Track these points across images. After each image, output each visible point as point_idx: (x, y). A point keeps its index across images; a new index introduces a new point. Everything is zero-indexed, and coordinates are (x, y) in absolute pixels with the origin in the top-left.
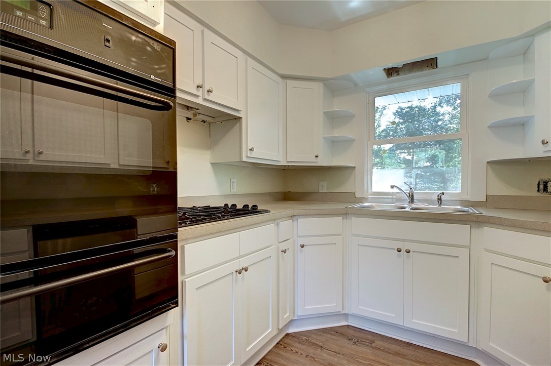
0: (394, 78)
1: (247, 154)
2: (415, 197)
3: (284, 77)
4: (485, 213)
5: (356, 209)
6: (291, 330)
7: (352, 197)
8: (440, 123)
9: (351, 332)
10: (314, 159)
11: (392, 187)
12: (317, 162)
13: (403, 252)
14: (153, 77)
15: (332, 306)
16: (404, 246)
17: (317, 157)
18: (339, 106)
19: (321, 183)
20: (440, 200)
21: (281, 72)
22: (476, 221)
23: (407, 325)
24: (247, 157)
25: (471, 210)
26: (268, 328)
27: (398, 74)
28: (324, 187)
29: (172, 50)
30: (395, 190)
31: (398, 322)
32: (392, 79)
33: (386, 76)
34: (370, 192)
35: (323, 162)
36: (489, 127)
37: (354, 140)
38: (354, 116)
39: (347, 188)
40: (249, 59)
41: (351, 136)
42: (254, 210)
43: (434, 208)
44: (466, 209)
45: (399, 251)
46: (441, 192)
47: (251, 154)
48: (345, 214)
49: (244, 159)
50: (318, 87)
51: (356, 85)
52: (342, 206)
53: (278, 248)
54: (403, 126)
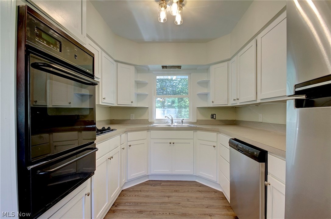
0: (165, 69)
1: (102, 100)
2: (174, 121)
3: (116, 61)
4: (198, 126)
5: (151, 127)
6: (124, 188)
7: (147, 122)
8: (174, 84)
9: (151, 182)
10: (131, 104)
11: (165, 117)
12: (132, 105)
13: (172, 143)
14: (88, 71)
15: (143, 173)
16: (172, 141)
17: (132, 102)
18: (141, 78)
19: (131, 115)
20: (182, 122)
21: (116, 59)
22: (195, 129)
23: (174, 173)
24: (102, 102)
25: (193, 126)
26: (117, 187)
27: (166, 68)
28: (133, 117)
29: (92, 58)
30: (167, 118)
31: (170, 173)
32: (164, 69)
33: (162, 68)
34: (155, 119)
35: (134, 105)
36: (198, 94)
37: (148, 95)
38: (148, 83)
39: (144, 117)
40: (103, 52)
41: (147, 93)
42: (109, 130)
43: (180, 125)
44: (191, 125)
45: (170, 143)
46: (183, 119)
47: (104, 101)
48: (148, 129)
49: (101, 103)
50: (132, 68)
51: (149, 69)
52: (146, 126)
53: (121, 147)
54: (158, 84)
